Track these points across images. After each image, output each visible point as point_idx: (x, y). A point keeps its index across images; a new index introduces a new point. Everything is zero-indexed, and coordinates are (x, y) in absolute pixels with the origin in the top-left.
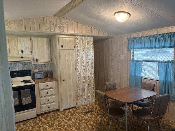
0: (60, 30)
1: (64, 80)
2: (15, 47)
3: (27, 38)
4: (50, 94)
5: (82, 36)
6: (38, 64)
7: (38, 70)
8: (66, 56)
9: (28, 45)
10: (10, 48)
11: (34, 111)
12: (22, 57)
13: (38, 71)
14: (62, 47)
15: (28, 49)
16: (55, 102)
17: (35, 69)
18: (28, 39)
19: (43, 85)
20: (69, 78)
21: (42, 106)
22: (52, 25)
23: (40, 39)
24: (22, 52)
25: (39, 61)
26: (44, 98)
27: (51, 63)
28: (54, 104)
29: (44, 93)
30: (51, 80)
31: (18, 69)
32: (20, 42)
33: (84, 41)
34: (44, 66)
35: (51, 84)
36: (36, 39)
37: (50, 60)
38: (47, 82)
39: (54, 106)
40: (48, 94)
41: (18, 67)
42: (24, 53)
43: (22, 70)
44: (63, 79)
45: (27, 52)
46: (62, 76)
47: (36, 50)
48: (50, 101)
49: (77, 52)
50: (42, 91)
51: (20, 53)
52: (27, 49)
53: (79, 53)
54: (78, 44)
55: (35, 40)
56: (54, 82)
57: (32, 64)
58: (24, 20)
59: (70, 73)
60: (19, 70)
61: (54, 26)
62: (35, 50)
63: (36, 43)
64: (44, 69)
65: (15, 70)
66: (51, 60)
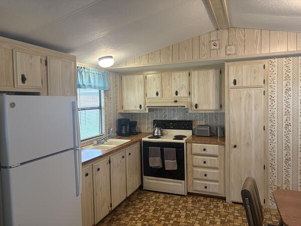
0: (229, 52)
1: (235, 146)
2: (169, 87)
3: (184, 73)
4: (208, 164)
5: (286, 56)
6: (205, 113)
7: (204, 122)
8: (243, 100)
9: (185, 82)
10: (163, 88)
11: (180, 185)
12: (176, 101)
13: (204, 124)
14: (235, 82)
15: (184, 89)
16: (217, 181)
17: (199, 121)
18: (186, 74)
19: (197, 147)
20: (248, 144)
21: (195, 181)
22: (213, 47)
23: (203, 72)
24: (177, 93)
25: (199, 108)
26: (200, 170)
27: (220, 112)
28: (216, 185)
29: (198, 160)
30: (213, 143)
31: (176, 119)
32: (174, 79)
33: (291, 68)
34: (214, 117)
35: (212, 148)
36: (196, 72)
37: (218, 108)
38: (205, 143)
39: (214, 188)
40: (205, 165)
41: (176, 115)
42: (179, 95)
43: (181, 119)
44: (233, 144)
45: (183, 93)
46: (232, 138)
47: (196, 91)
48: (209, 177)
49: (270, 91)
50: (196, 157)
51: (174, 95)
52: (182, 89)
53: (276, 95)
54: (276, 76)
55: (195, 74)
56: (217, 146)
57: (190, 111)
58: (171, 47)
59: (249, 134)
60: (178, 119)
61: (218, 47)
62: (194, 90)
63: (196, 80)
64: (215, 122)
65: (172, 119)
66: (221, 106)
